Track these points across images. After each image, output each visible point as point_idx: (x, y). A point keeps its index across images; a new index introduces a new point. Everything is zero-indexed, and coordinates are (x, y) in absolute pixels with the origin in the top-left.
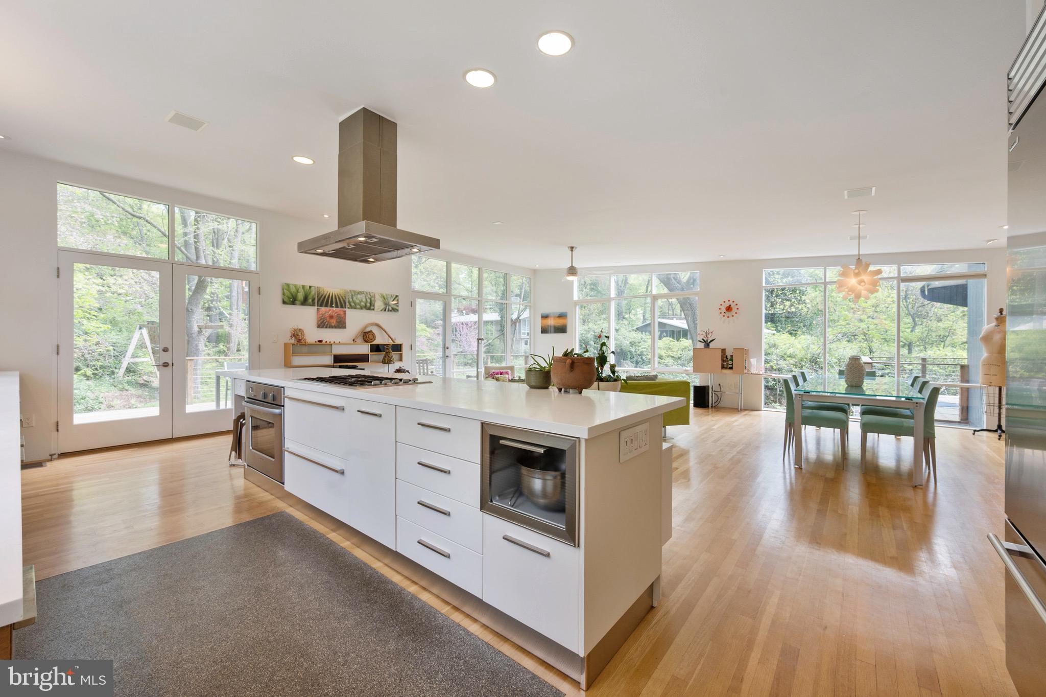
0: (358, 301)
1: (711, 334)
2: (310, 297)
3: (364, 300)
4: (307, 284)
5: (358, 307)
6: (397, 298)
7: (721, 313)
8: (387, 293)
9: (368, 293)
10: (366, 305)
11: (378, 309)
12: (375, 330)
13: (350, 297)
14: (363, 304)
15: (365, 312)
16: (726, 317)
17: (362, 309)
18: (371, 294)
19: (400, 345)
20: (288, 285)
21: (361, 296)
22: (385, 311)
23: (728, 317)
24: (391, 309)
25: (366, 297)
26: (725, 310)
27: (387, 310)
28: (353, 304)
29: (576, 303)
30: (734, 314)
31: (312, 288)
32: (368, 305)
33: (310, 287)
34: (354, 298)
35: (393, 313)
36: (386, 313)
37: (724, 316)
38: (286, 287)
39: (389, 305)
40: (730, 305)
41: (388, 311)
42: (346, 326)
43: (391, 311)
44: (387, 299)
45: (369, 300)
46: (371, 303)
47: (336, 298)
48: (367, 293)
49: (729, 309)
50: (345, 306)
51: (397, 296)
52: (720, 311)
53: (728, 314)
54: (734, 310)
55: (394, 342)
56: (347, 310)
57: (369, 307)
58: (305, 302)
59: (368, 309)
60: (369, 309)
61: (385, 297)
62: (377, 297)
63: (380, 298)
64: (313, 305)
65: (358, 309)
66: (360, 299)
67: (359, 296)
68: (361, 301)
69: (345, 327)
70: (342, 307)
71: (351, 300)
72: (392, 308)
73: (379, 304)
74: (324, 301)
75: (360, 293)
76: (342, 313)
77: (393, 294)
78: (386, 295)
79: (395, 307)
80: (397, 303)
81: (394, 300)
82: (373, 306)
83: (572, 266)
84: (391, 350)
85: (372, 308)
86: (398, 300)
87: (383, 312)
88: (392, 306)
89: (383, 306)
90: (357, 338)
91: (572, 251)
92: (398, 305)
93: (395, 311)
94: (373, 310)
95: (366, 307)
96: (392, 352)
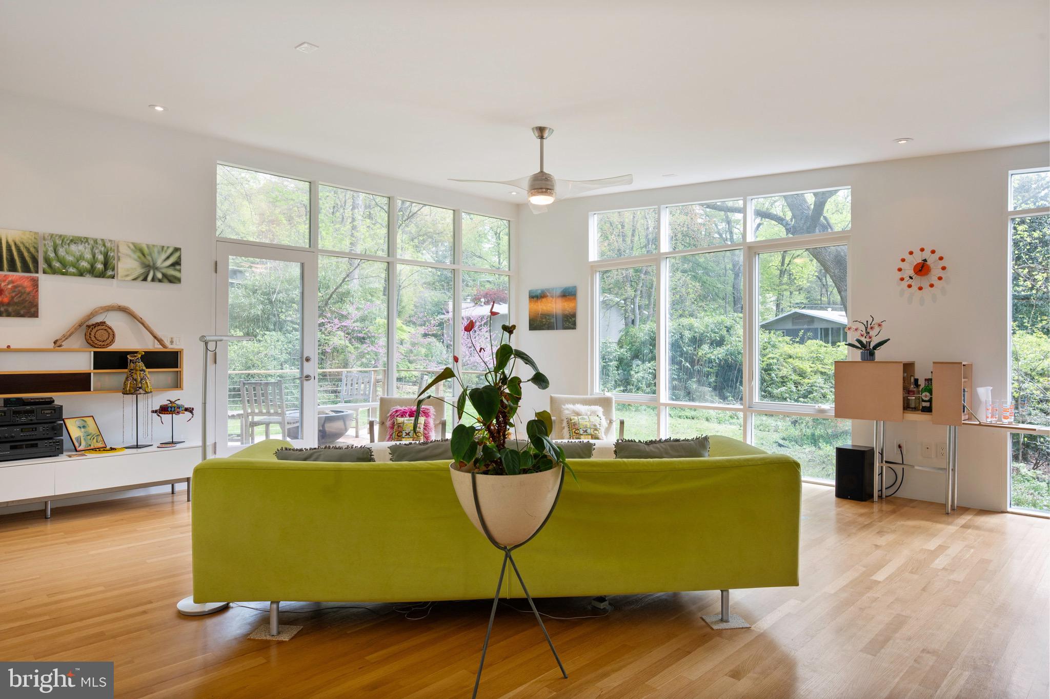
0: (70, 258)
1: (877, 329)
3: (88, 256)
5: (71, 270)
6: (177, 255)
7: (902, 279)
8: (150, 243)
9: (100, 242)
10: (93, 266)
11: (127, 276)
12: (115, 321)
13: (50, 249)
14: (84, 264)
15: (89, 282)
16: (915, 288)
17: (81, 274)
18: (108, 245)
19: (177, 352)
21: (81, 247)
22: (145, 279)
23: (920, 288)
24: (159, 276)
25: (92, 249)
26: (912, 273)
27: (150, 278)
28: (57, 265)
29: (593, 267)
30: (934, 280)
32: (100, 266)
34: (61, 252)
35: (166, 286)
36: (149, 284)
37: (910, 286)
39: (156, 268)
40: (925, 260)
41: (153, 280)
42: (37, 312)
43: (160, 281)
44: (150, 254)
45: (100, 257)
46: (106, 264)
47: (9, 249)
48: (96, 241)
49: (922, 269)
50: (36, 266)
51: (177, 250)
52: (899, 275)
53: (917, 281)
54: (936, 272)
55: (164, 346)
56: (40, 276)
57: (102, 269)
59: (96, 277)
60: (102, 275)
61: (146, 251)
62: (123, 249)
63: (129, 252)
65: (73, 274)
66: (78, 254)
67: (73, 247)
68: (81, 258)
69: (34, 315)
70: (26, 269)
71: (52, 255)
72: (164, 275)
73: (127, 265)
75: (75, 241)
76: (26, 283)
77: (166, 245)
78: (148, 246)
79: (171, 272)
80: (177, 263)
81: (168, 258)
82: (113, 269)
83: (542, 172)
84: (141, 365)
85: (110, 273)
86: (180, 258)
87: (139, 283)
88: (164, 271)
89: (140, 271)
90: (66, 337)
91: (542, 137)
92: (178, 267)
93: (171, 281)
94: (113, 277)
95: (92, 272)
96: (144, 368)
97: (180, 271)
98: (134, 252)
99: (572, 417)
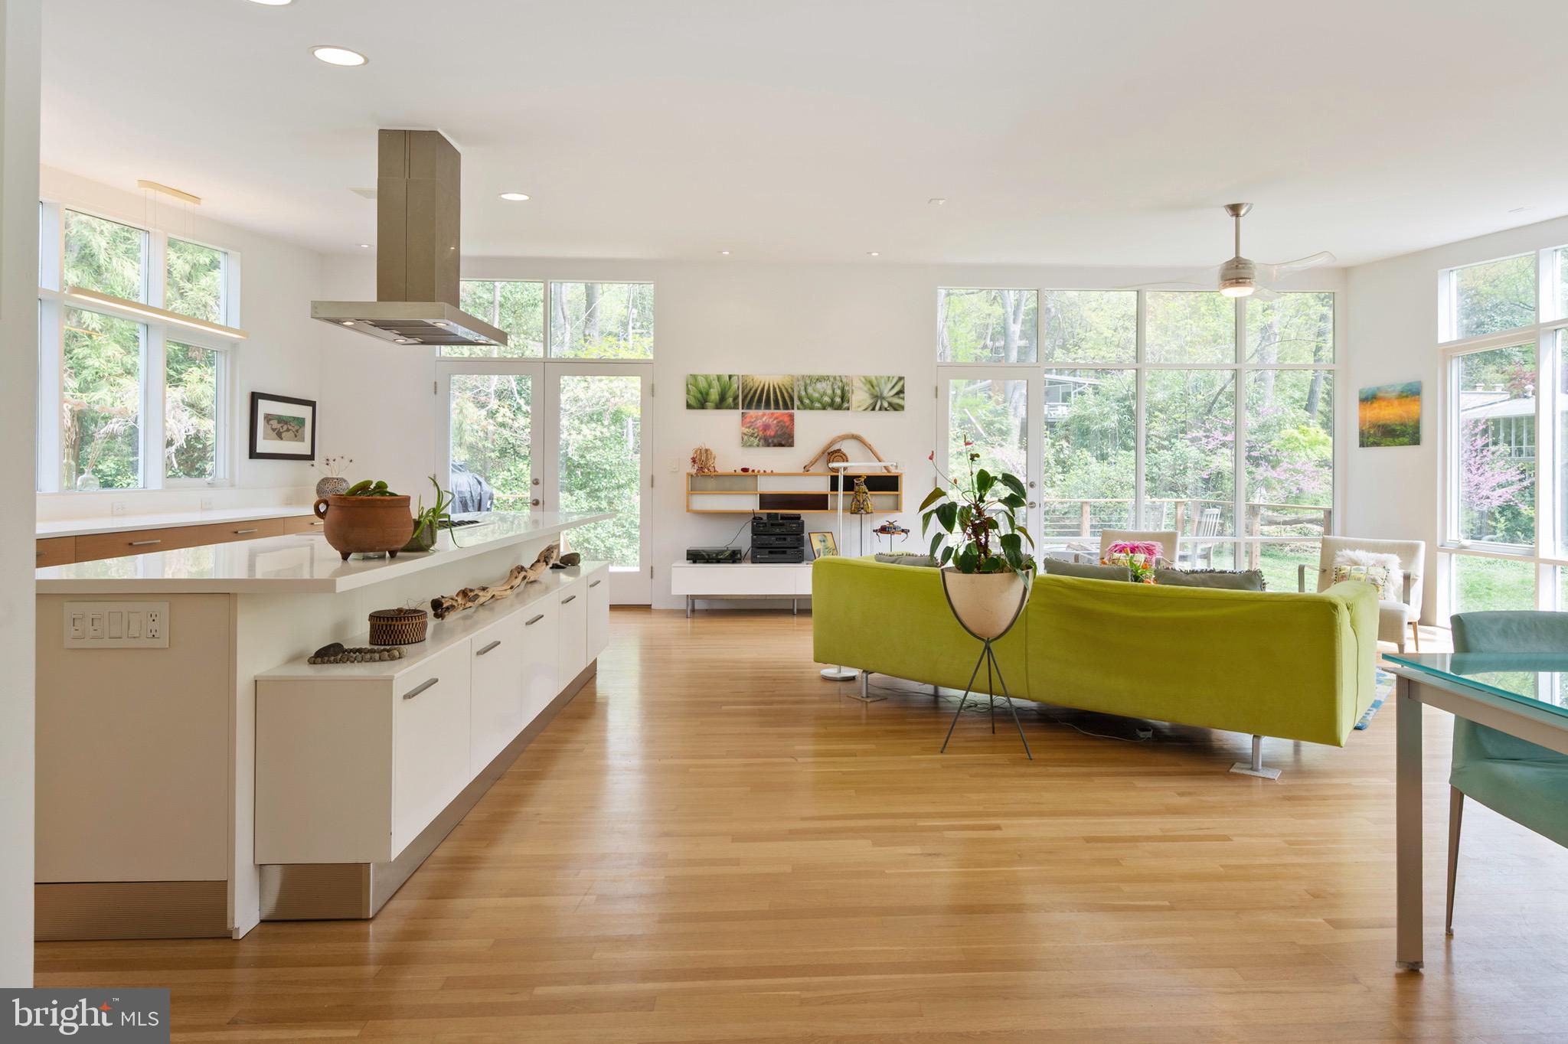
0: (816, 395)
2: (730, 393)
3: (829, 392)
4: (725, 373)
5: (817, 405)
6: (901, 383)
8: (878, 374)
9: (838, 378)
10: (833, 401)
11: (859, 407)
12: (847, 447)
13: (803, 388)
14: (827, 399)
15: (830, 414)
17: (824, 408)
18: (844, 380)
19: (897, 477)
20: (694, 377)
21: (824, 384)
22: (873, 409)
24: (886, 405)
25: (832, 386)
27: (877, 407)
28: (807, 401)
29: (1446, 352)
31: (734, 379)
32: (838, 400)
33: (730, 377)
34: (810, 390)
35: (892, 414)
36: (877, 413)
38: (691, 380)
39: (883, 398)
41: (880, 409)
42: (793, 442)
43: (886, 410)
44: (878, 386)
45: (838, 392)
46: (843, 398)
47: (775, 392)
48: (835, 378)
50: (793, 404)
51: (901, 379)
55: (889, 471)
56: (795, 412)
57: (839, 402)
58: (721, 404)
59: (835, 409)
60: (839, 408)
61: (875, 382)
62: (857, 383)
63: (862, 385)
64: (736, 407)
65: (818, 409)
66: (822, 391)
67: (819, 386)
68: (825, 394)
69: (791, 445)
70: (786, 407)
71: (803, 393)
72: (890, 404)
73: (860, 397)
74: (755, 398)
75: (820, 379)
76: (786, 419)
77: (891, 375)
78: (876, 378)
79: (896, 400)
80: (901, 391)
81: (893, 387)
82: (848, 402)
83: (1237, 258)
84: (864, 488)
85: (846, 405)
86: (903, 386)
87: (870, 413)
88: (890, 400)
89: (870, 401)
90: (813, 463)
91: (1237, 215)
92: (901, 395)
93: (895, 409)
94: (848, 409)
95: (834, 406)
96: (867, 491)
97: (903, 399)
98: (865, 384)
99: (1343, 567)
